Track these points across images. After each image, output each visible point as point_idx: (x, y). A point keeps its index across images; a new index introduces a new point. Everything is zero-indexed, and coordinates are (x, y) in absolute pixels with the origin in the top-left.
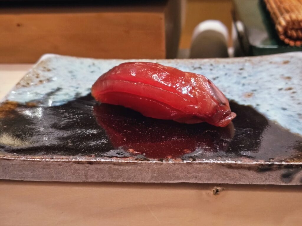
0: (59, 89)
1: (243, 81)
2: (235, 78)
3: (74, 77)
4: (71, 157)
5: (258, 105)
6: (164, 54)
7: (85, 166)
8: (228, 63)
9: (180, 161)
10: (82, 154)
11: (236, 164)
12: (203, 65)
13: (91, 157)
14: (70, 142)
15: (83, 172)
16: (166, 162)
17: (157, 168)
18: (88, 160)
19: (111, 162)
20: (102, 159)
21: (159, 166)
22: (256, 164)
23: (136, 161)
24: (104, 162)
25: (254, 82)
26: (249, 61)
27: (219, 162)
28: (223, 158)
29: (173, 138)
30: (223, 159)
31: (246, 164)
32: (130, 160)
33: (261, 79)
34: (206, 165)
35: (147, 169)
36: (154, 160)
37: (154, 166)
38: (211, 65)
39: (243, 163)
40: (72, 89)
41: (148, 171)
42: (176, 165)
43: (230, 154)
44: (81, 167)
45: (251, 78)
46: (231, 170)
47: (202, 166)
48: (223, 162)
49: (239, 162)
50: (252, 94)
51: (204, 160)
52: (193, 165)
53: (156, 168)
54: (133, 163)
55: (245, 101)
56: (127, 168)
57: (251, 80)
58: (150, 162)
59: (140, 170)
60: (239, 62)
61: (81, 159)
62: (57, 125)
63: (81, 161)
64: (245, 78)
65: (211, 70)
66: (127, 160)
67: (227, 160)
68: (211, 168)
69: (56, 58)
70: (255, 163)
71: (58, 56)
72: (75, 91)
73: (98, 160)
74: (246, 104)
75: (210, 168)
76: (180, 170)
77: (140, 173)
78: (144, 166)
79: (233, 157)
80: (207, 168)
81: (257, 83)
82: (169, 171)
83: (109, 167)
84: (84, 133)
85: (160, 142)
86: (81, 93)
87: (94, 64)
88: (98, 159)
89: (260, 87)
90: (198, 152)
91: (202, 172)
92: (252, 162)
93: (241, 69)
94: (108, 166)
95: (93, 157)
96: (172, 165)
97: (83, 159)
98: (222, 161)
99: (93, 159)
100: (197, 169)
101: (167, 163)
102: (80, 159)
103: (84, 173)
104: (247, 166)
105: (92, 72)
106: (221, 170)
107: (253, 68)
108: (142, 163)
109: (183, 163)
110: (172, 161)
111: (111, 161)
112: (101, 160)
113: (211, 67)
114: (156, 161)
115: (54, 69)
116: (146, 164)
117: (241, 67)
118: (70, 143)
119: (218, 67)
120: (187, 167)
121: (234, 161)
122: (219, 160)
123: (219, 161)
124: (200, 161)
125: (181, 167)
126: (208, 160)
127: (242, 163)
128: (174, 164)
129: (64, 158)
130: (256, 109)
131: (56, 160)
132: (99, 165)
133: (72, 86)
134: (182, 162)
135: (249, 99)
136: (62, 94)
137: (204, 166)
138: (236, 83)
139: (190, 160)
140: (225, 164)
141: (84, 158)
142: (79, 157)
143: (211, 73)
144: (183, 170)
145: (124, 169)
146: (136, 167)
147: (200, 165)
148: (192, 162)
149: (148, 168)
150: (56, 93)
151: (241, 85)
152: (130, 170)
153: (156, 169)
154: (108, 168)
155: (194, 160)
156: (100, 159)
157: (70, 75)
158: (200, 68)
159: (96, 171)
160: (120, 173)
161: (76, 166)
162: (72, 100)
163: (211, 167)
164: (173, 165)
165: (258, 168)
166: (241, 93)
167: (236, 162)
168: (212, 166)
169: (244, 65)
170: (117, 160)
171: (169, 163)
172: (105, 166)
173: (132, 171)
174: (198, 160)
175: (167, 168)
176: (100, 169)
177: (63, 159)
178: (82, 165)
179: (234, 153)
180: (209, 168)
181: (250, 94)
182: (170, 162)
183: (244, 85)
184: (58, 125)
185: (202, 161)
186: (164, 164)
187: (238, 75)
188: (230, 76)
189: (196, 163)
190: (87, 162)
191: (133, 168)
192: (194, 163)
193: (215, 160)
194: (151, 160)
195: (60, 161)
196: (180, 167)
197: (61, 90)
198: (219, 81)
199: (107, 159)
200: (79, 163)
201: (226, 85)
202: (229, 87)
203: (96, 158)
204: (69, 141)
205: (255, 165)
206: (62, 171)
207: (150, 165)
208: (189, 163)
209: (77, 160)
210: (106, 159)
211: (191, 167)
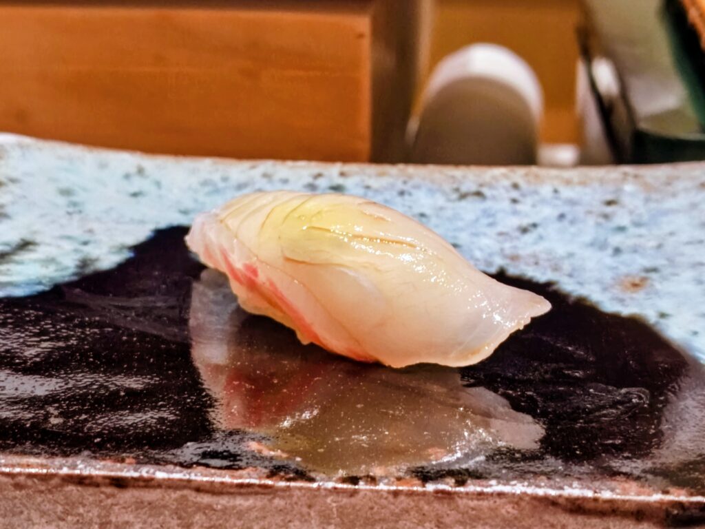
0: (25, 245)
1: (616, 240)
2: (589, 231)
3: (75, 208)
4: (58, 461)
5: (663, 315)
6: (365, 146)
7: (102, 493)
8: (568, 182)
9: (415, 485)
10: (94, 452)
11: (596, 500)
12: (491, 186)
13: (124, 465)
14: (56, 413)
15: (95, 511)
16: (368, 487)
17: (336, 507)
18: (113, 474)
19: (189, 481)
20: (160, 470)
21: (345, 501)
22: (661, 503)
23: (269, 482)
24: (164, 480)
25: (653, 243)
26: (636, 176)
27: (541, 492)
28: (554, 480)
29: (391, 412)
30: (555, 482)
31: (628, 501)
32: (250, 477)
33: (672, 234)
34: (498, 501)
35: (305, 510)
36: (329, 480)
37: (329, 500)
38: (516, 186)
39: (619, 497)
40: (68, 246)
41: (309, 514)
42: (402, 498)
43: (576, 468)
44: (89, 494)
45: (643, 231)
46: (580, 519)
47: (485, 504)
48: (553, 493)
49: (606, 495)
50: (644, 279)
51: (493, 482)
52: (457, 499)
53: (334, 505)
54: (260, 486)
55: (621, 301)
56: (240, 505)
57: (640, 236)
58: (315, 485)
59: (281, 510)
60: (602, 181)
61: (88, 468)
62: (13, 358)
63: (90, 477)
64: (621, 229)
65: (514, 201)
66: (241, 477)
67: (566, 487)
68: (515, 512)
69: (21, 146)
70: (657, 497)
71: (27, 140)
72: (76, 251)
73: (145, 475)
74: (626, 311)
75: (510, 510)
76: (412, 513)
77: (283, 520)
78: (295, 499)
79: (585, 476)
80: (503, 511)
81: (660, 246)
82: (377, 517)
83: (183, 496)
84: (101, 386)
85: (350, 421)
86: (97, 260)
87: (141, 171)
88: (145, 472)
89: (671, 261)
90: (472, 459)
91: (486, 524)
92: (649, 495)
93: (610, 203)
94: (178, 493)
95: (130, 464)
96: (386, 498)
97: (96, 469)
98: (551, 487)
99: (128, 471)
100: (467, 512)
101: (372, 491)
102: (86, 467)
103: (99, 516)
104: (634, 508)
105: (135, 195)
106: (546, 517)
107: (647, 200)
108: (288, 487)
109: (424, 494)
110: (387, 484)
111: (187, 477)
112: (154, 473)
113: (515, 194)
114: (336, 481)
115: (13, 181)
116: (303, 491)
117: (609, 197)
118: (56, 417)
119: (536, 192)
120: (436, 505)
121: (589, 488)
122: (543, 484)
123: (538, 486)
124: (479, 486)
125: (416, 506)
126: (505, 485)
127: (615, 497)
128: (396, 494)
129: (34, 464)
130: (657, 328)
131: (7, 470)
132: (147, 490)
133: (69, 238)
134: (420, 489)
135: (634, 295)
136: (35, 261)
137: (492, 502)
138: (592, 244)
139: (447, 484)
140: (561, 501)
141: (98, 466)
142: (83, 461)
143: (515, 213)
144: (424, 515)
145: (228, 505)
146: (270, 501)
147: (478, 500)
148: (454, 489)
149: (310, 507)
150: (16, 258)
151: (610, 251)
152: (250, 509)
153: (334, 510)
154: (176, 500)
155: (461, 483)
156: (152, 471)
157: (62, 201)
158: (479, 194)
159: (137, 509)
160: (214, 517)
161: (72, 490)
162: (67, 279)
163: (516, 506)
164: (391, 498)
165: (668, 514)
166: (608, 276)
167: (595, 492)
168: (517, 503)
169: (619, 191)
170: (206, 476)
171: (377, 491)
172: (169, 495)
173: (256, 514)
174: (474, 485)
175: (372, 508)
176: (150, 504)
177: (28, 466)
178: (91, 490)
179: (589, 464)
180: (508, 510)
181: (637, 281)
182: (382, 487)
183: (617, 251)
184: (19, 358)
185: (487, 487)
186: (362, 494)
187: (601, 220)
188: (573, 222)
189: (467, 494)
190: (107, 481)
191: (259, 504)
192: (461, 493)
193: (530, 485)
194: (318, 478)
195: (20, 474)
196: (412, 504)
197: (31, 247)
198: (541, 238)
199: (176, 472)
200: (81, 481)
201: (561, 250)
202: (571, 255)
203: (138, 466)
204: (51, 409)
205: (658, 505)
206: (25, 506)
207: (315, 496)
208: (443, 492)
209: (77, 472)
210: (172, 472)
211: (449, 504)
